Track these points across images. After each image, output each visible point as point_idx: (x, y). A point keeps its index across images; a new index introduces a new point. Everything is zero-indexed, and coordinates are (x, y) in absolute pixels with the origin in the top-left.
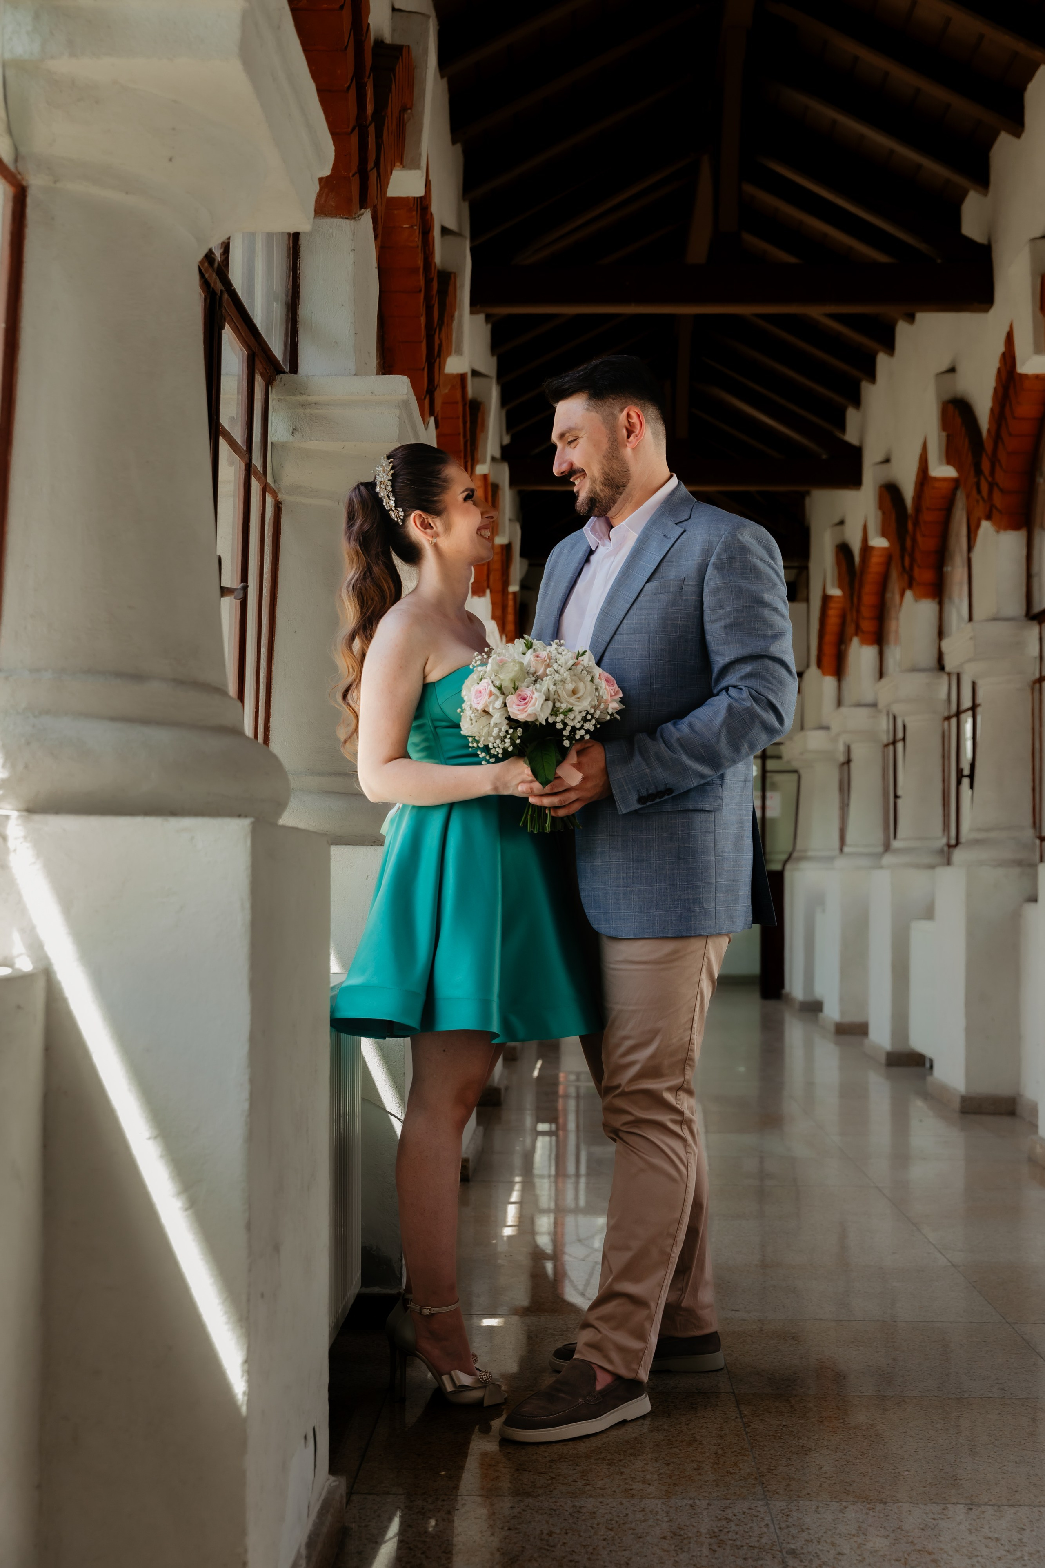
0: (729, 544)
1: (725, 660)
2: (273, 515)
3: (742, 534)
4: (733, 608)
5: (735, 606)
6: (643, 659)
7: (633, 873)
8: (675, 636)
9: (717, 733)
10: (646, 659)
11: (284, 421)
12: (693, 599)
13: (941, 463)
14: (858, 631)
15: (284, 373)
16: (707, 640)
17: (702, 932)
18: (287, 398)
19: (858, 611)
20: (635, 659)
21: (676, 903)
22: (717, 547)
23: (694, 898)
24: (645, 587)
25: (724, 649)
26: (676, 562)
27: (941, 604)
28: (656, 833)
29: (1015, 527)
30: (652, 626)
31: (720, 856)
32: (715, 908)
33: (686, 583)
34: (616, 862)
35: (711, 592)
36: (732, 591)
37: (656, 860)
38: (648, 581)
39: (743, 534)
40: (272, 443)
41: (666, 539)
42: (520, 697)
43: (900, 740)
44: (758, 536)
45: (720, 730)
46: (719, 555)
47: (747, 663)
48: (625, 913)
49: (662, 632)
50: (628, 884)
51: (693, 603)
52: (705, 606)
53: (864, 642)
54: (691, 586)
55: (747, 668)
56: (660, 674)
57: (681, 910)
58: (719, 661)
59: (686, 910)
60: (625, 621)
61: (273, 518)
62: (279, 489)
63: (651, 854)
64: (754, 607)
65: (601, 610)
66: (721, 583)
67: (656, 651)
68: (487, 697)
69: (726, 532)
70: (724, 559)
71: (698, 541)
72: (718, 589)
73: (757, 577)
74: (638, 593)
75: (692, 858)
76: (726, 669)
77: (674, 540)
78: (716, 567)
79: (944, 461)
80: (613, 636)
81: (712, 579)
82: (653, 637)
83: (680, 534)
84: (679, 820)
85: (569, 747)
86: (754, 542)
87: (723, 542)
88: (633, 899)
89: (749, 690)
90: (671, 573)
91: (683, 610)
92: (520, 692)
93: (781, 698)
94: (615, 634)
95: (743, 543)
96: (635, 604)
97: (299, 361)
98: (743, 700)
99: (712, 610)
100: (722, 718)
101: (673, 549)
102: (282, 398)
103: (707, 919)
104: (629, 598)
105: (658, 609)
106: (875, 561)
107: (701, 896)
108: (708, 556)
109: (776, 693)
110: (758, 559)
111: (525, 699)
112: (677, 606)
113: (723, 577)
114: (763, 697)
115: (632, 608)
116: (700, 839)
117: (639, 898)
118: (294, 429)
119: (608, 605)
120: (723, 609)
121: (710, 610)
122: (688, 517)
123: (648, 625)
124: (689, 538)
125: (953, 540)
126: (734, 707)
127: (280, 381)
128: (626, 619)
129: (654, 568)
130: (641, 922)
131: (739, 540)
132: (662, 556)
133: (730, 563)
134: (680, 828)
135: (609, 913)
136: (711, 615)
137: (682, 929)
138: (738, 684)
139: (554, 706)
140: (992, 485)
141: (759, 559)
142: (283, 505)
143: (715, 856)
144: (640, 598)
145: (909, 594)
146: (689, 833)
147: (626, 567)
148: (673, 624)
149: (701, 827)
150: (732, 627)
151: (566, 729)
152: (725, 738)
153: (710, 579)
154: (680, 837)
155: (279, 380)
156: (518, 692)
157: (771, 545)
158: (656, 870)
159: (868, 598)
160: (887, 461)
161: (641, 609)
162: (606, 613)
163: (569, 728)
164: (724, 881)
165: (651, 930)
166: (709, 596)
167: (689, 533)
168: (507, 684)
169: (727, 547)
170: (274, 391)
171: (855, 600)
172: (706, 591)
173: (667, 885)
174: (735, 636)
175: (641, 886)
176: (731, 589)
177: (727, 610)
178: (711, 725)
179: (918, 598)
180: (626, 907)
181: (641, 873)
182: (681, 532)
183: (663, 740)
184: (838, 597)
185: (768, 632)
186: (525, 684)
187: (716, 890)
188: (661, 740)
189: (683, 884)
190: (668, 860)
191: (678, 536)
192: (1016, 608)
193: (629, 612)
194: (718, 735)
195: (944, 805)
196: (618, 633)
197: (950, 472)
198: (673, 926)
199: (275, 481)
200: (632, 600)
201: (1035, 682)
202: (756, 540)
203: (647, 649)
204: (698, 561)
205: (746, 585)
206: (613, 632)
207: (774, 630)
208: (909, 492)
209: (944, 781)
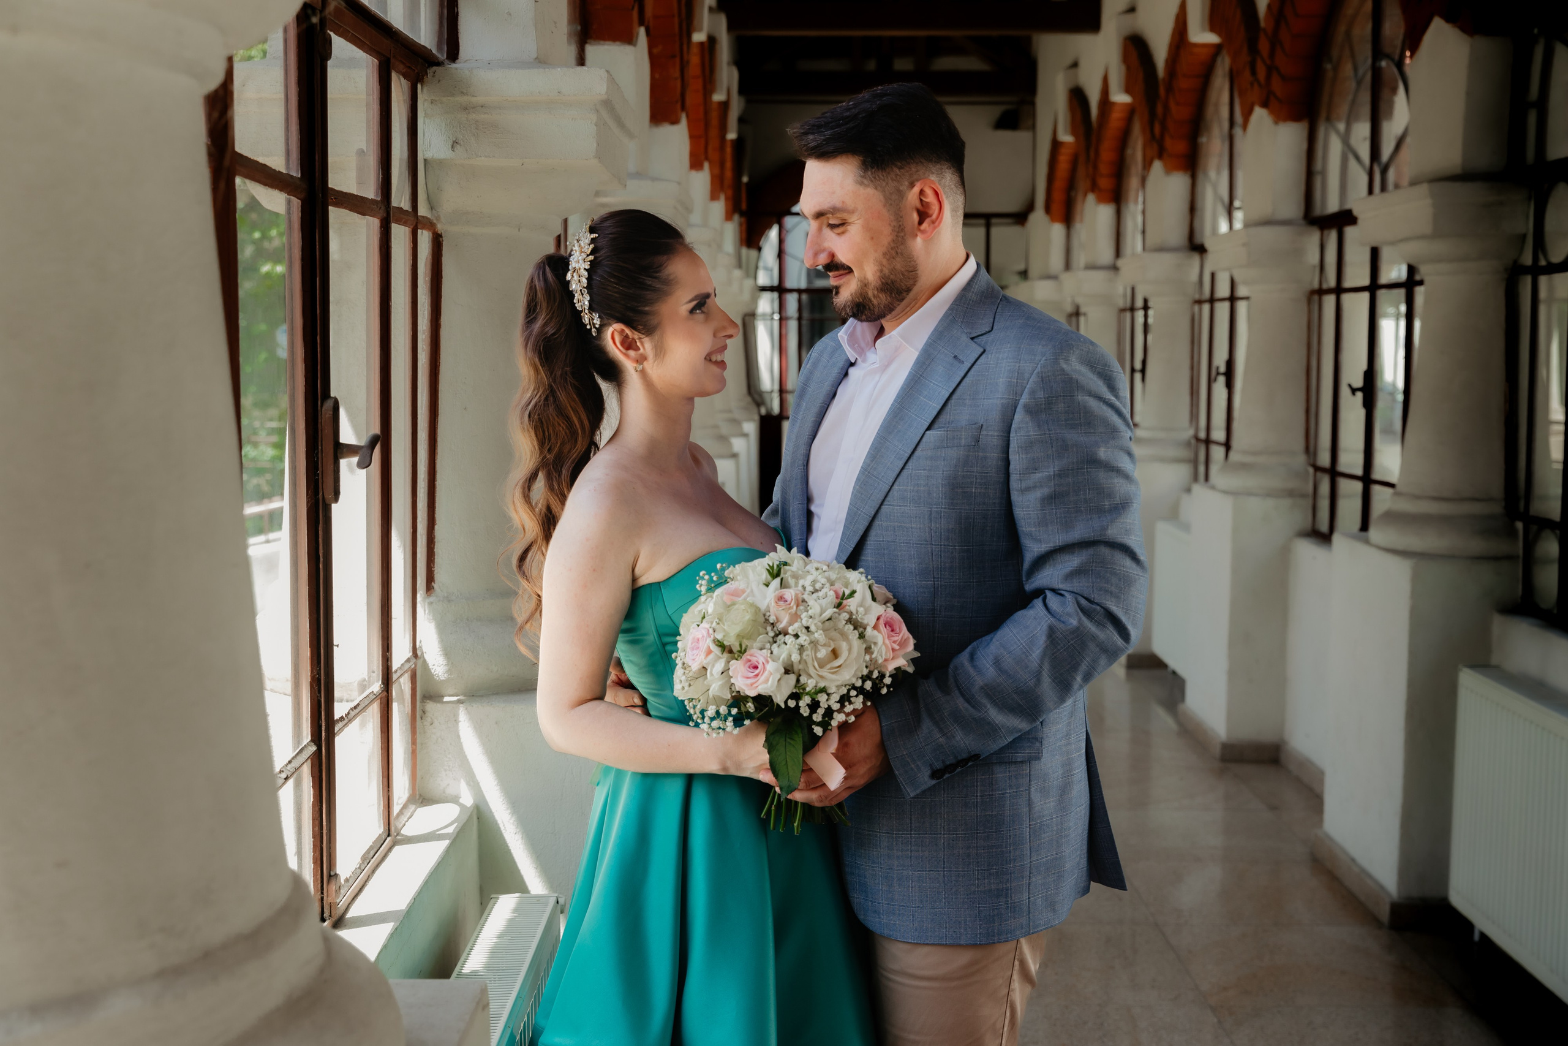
0: (1048, 376)
1: (1041, 547)
2: (431, 253)
3: (1066, 360)
4: (1054, 471)
5: (1056, 468)
6: (922, 544)
7: (911, 851)
8: (968, 510)
9: (1037, 672)
10: (927, 544)
11: (441, 130)
12: (994, 456)
13: (1203, 30)
14: (1094, 187)
15: (439, 64)
16: (1015, 516)
17: (1009, 935)
18: (444, 99)
19: (1095, 167)
20: (910, 543)
21: (972, 896)
22: (1031, 380)
23: (998, 889)
24: (925, 435)
25: (1039, 531)
26: (970, 399)
27: (1194, 178)
28: (944, 795)
29: (1295, 117)
30: (935, 495)
31: (1037, 823)
32: (1029, 898)
33: (984, 433)
34: (888, 833)
35: (1022, 448)
36: (1052, 447)
37: (944, 834)
38: (929, 428)
39: (1068, 360)
40: (425, 160)
41: (956, 363)
42: (749, 663)
43: (1139, 309)
44: (1092, 359)
45: (1041, 667)
46: (1033, 392)
47: (1073, 553)
48: (900, 906)
49: (948, 505)
50: (904, 866)
51: (994, 463)
52: (1012, 467)
53: (1101, 200)
54: (992, 438)
55: (1073, 561)
56: (947, 565)
57: (979, 907)
58: (1033, 549)
59: (986, 907)
60: (895, 487)
61: (431, 257)
62: (438, 218)
63: (937, 825)
64: (1084, 468)
65: (862, 467)
66: (1036, 435)
67: (941, 533)
68: (703, 656)
69: (1044, 359)
70: (1041, 398)
71: (1003, 369)
72: (1031, 443)
73: (1089, 424)
74: (915, 445)
75: (996, 832)
76: (1042, 560)
77: (968, 365)
78: (1030, 411)
79: (1207, 26)
80: (879, 508)
81: (1023, 428)
82: (937, 512)
83: (977, 356)
84: (977, 776)
85: (822, 736)
86: (1084, 369)
87: (1038, 373)
88: (912, 888)
89: (1076, 599)
90: (961, 415)
91: (979, 473)
92: (749, 657)
93: (1125, 602)
94: (882, 504)
95: (1068, 375)
96: (911, 461)
97: (460, 41)
98: (1069, 615)
99: (1023, 474)
100: (1041, 649)
101: (966, 380)
102: (437, 99)
103: (1017, 916)
104: (902, 452)
105: (943, 471)
106: (1116, 116)
107: (1008, 885)
108: (1016, 393)
109: (1118, 597)
110: (1090, 396)
111: (756, 667)
112: (971, 467)
113: (1039, 426)
114: (1098, 608)
115: (907, 467)
116: (1008, 803)
117: (920, 887)
118: (454, 142)
119: (872, 461)
120: (1039, 472)
121: (1020, 474)
122: (990, 329)
123: (929, 494)
124: (990, 364)
125: (1210, 110)
126: (1058, 629)
127: (433, 76)
128: (897, 483)
129: (939, 407)
130: (923, 921)
131: (1063, 370)
132: (951, 391)
133: (1049, 404)
134: (979, 788)
135: (879, 903)
136: (1021, 480)
137: (980, 934)
138: (1061, 586)
139: (798, 681)
140: (1271, 69)
141: (1092, 396)
142: (444, 239)
143: (1030, 825)
144: (917, 453)
145: (1157, 166)
146: (992, 795)
147: (898, 404)
148: (964, 492)
149: (1010, 785)
150: (1052, 499)
151: (818, 711)
152: (1048, 675)
153: (1020, 428)
154: (979, 800)
155: (432, 74)
156: (746, 656)
157: (1111, 371)
158: (944, 849)
159: (1107, 154)
160: (1132, 10)
161: (918, 470)
162: (869, 472)
163: (821, 711)
164: (1043, 858)
165: (937, 933)
166: (1019, 453)
167: (990, 356)
168: (731, 641)
169: (1044, 381)
170: (425, 90)
171: (1092, 154)
172: (1014, 444)
173: (960, 871)
174: (1056, 513)
175: (923, 871)
176: (1051, 443)
177: (1044, 474)
178: (1026, 661)
179: (1169, 170)
180: (901, 898)
181: (922, 851)
182: (980, 353)
183: (959, 690)
184: (1070, 143)
185: (1105, 505)
186: (757, 644)
187: (1030, 874)
188: (957, 692)
189: (982, 870)
190: (962, 834)
191: (974, 360)
192: (1292, 208)
193: (902, 474)
194: (1038, 676)
195: (1192, 394)
196: (885, 503)
197: (1212, 38)
198: (969, 930)
199: (432, 208)
200: (907, 455)
201: (1313, 292)
202: (1087, 365)
203: (927, 530)
204: (1002, 401)
205: (1072, 436)
206: (880, 502)
207: (1114, 501)
208: (1160, 53)
209: (1192, 368)
